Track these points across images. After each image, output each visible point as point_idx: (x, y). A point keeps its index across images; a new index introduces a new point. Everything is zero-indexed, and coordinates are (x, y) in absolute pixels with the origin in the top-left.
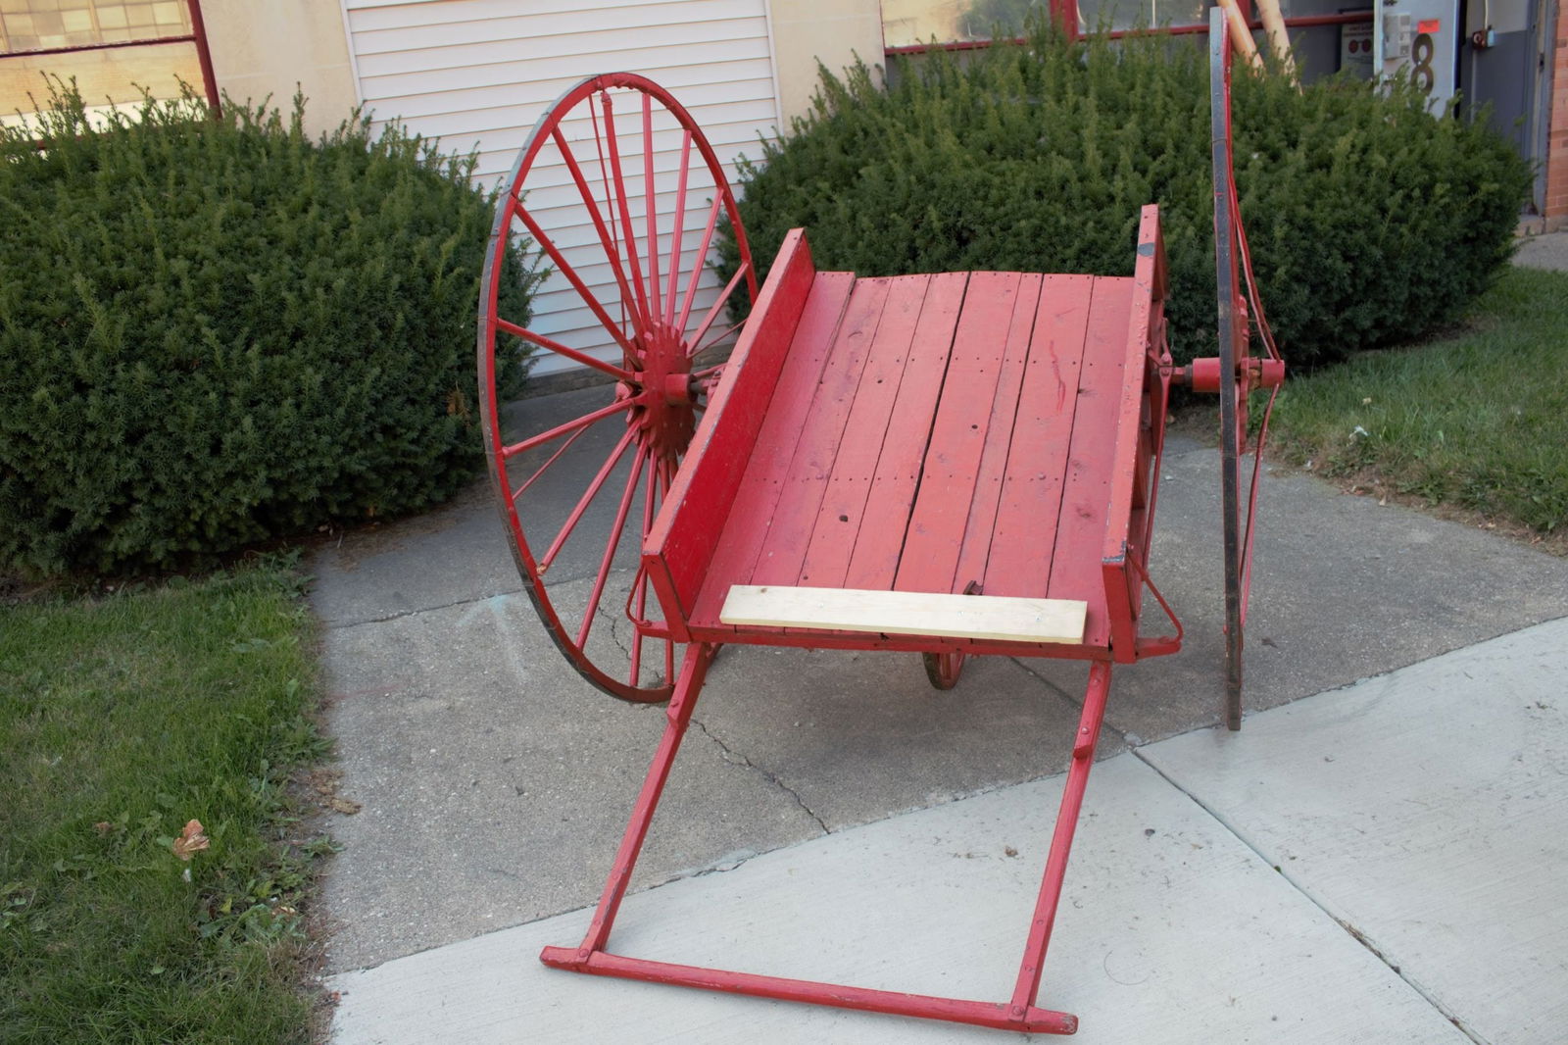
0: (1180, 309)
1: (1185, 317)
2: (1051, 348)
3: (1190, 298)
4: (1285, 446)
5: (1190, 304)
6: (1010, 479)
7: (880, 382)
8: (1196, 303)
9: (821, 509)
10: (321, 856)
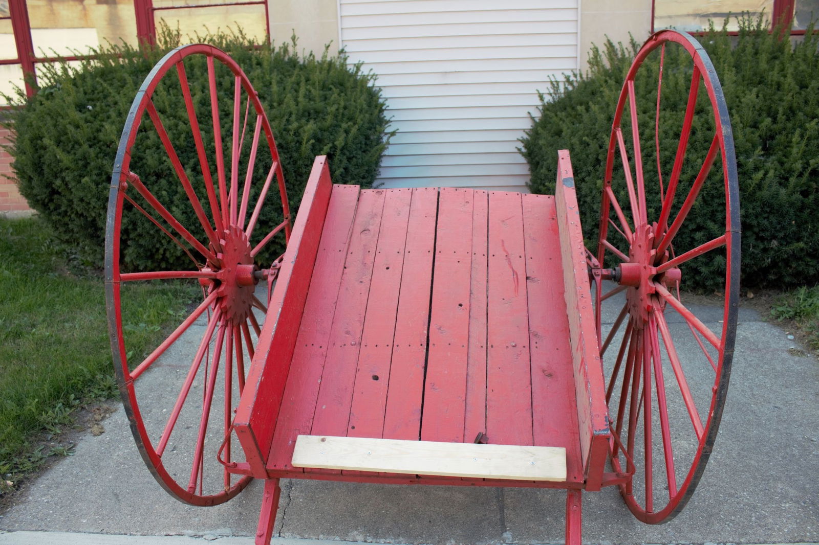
0: (759, 224)
1: (763, 230)
2: (503, 245)
3: (767, 218)
4: (811, 333)
5: (766, 222)
6: (492, 346)
7: (388, 268)
8: (771, 223)
9: (357, 370)
10: (58, 456)
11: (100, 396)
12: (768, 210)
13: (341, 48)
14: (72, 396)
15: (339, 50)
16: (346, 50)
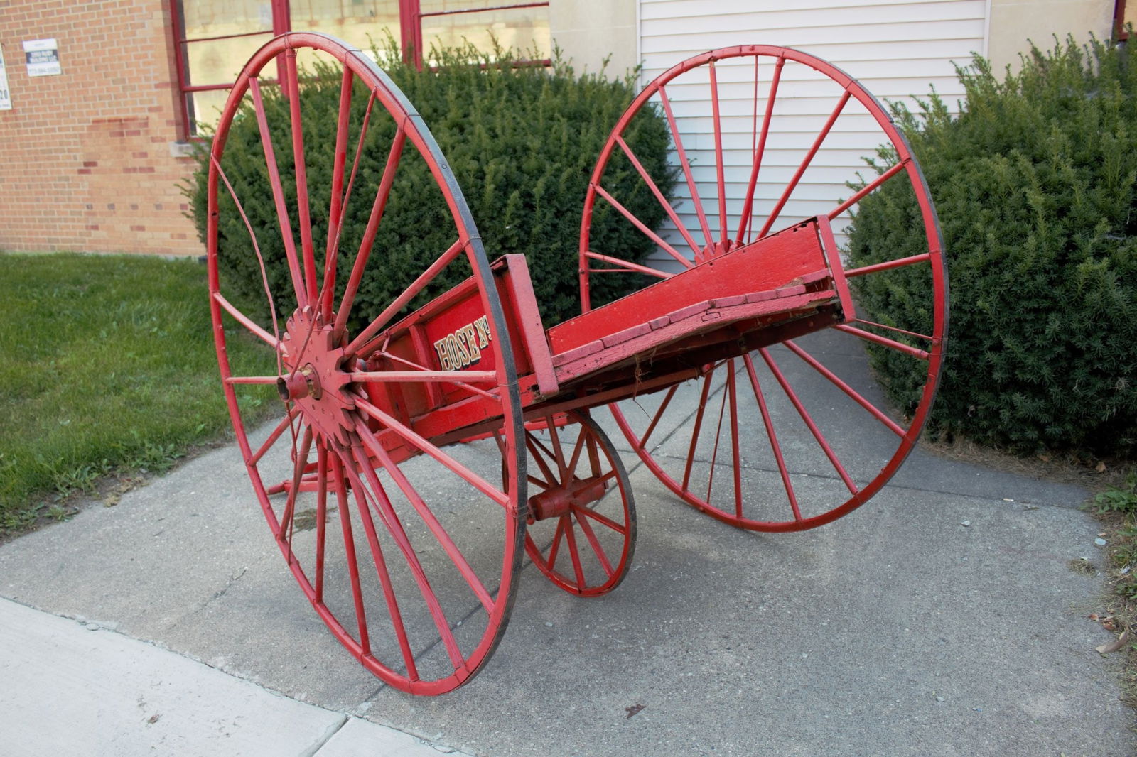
10: (52, 519)
11: (142, 466)
12: (1104, 325)
13: (639, 63)
14: (105, 461)
15: (636, 67)
16: (644, 67)
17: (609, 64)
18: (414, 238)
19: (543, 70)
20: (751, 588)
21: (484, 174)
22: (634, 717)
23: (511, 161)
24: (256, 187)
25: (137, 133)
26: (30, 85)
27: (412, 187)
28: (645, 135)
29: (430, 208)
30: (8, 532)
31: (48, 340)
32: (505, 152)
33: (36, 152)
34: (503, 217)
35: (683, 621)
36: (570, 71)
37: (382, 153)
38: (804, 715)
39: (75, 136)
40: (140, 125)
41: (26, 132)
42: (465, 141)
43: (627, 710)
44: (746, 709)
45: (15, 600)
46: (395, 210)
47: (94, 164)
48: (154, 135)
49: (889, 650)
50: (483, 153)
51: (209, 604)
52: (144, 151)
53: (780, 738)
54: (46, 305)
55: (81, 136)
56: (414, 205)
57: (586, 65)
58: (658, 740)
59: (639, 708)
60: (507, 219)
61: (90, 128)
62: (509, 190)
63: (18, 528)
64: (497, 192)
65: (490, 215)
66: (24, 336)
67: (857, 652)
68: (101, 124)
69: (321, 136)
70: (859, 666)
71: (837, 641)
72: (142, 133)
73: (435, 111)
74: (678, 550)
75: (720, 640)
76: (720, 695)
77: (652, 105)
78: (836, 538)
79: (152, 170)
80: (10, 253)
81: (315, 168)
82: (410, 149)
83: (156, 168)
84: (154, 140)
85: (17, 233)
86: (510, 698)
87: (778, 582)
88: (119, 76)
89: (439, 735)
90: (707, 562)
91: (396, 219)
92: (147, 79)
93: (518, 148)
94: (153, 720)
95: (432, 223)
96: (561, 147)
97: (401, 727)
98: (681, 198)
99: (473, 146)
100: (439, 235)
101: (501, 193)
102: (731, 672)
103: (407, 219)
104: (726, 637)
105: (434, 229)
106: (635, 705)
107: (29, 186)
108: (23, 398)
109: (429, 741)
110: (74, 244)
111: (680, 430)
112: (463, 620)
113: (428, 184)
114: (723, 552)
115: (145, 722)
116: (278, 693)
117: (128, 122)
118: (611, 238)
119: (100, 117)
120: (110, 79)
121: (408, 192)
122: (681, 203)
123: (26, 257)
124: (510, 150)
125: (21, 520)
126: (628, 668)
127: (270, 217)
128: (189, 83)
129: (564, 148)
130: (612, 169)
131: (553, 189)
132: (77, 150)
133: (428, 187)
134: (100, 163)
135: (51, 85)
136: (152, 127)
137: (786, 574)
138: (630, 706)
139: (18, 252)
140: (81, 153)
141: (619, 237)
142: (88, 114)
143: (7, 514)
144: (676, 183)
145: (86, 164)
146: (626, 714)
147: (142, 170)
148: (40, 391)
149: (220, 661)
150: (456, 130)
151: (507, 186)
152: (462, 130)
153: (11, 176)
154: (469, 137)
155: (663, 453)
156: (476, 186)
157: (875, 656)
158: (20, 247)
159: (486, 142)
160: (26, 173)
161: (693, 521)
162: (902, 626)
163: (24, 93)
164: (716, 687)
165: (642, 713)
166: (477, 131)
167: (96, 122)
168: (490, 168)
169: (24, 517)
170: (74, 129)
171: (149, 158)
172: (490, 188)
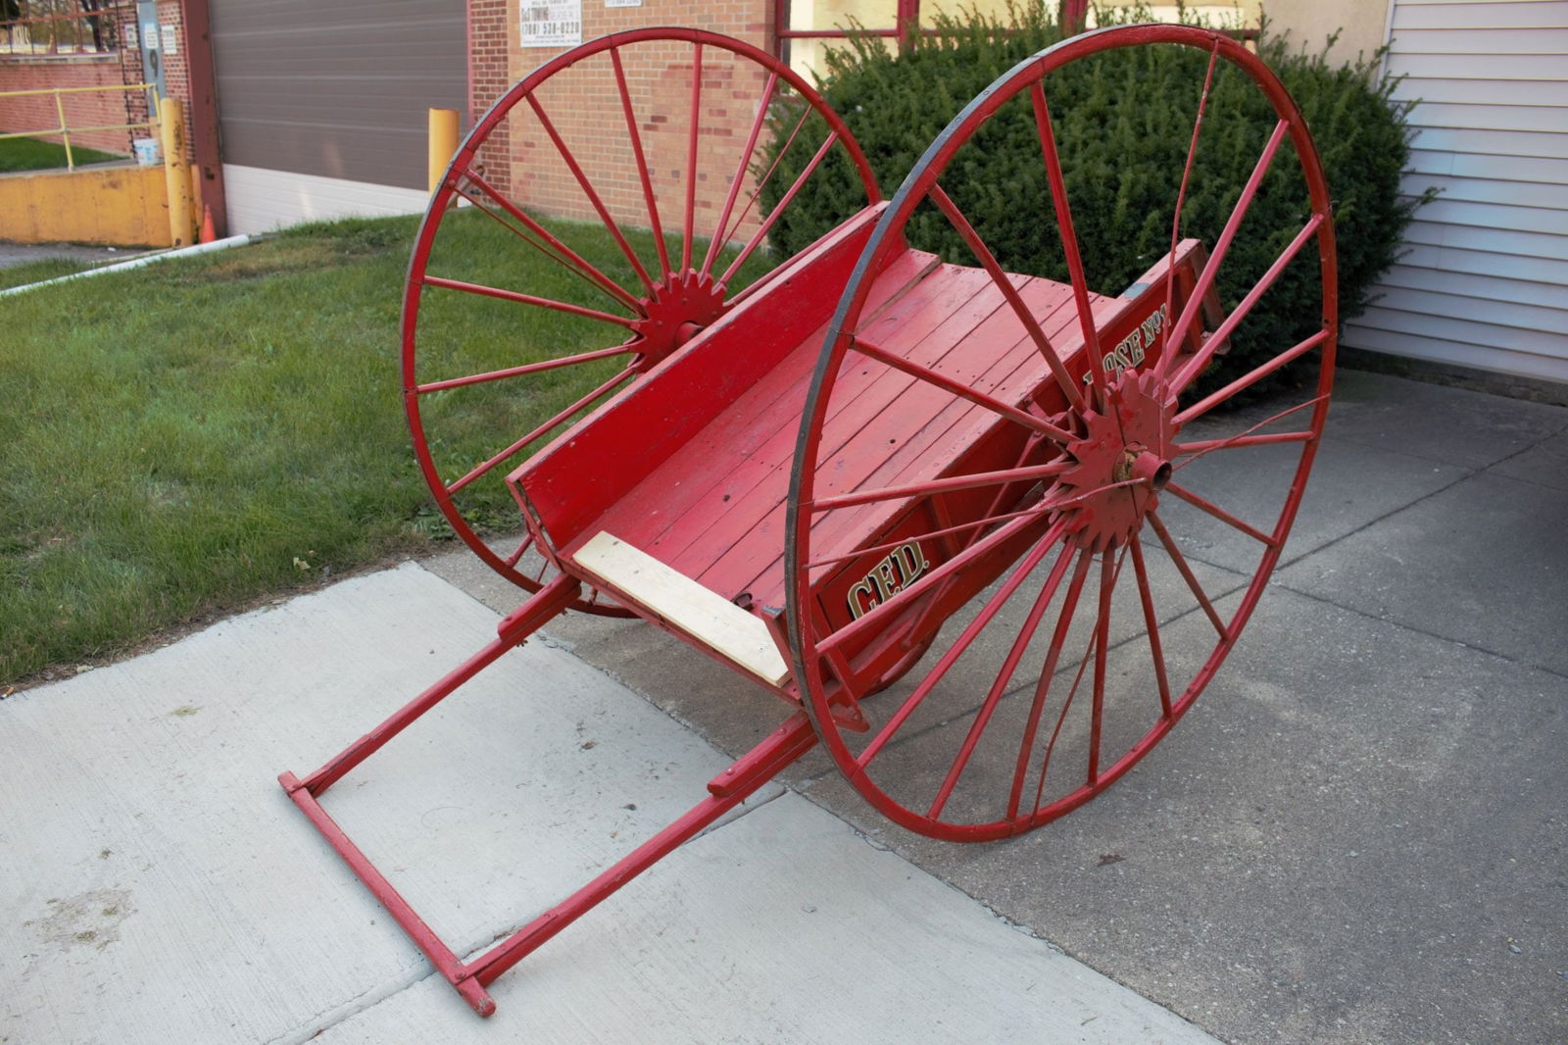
9: (719, 483)
13: (1385, 43)
15: (1379, 48)
16: (1394, 48)
17: (1336, 43)
18: (1016, 257)
19: (1243, 44)
20: (1320, 763)
21: (1119, 184)
22: (1106, 867)
23: (1159, 168)
24: (834, 170)
25: (718, 85)
26: (606, 17)
27: (1023, 191)
28: (1365, 149)
29: (1041, 221)
30: (490, 531)
31: (573, 328)
32: (1154, 157)
33: (600, 99)
34: (1135, 243)
35: (1213, 779)
36: (1280, 48)
37: (995, 142)
38: (1318, 918)
39: (646, 83)
40: (723, 75)
41: (593, 74)
42: (1103, 138)
43: (1101, 857)
44: (1247, 892)
45: (482, 602)
46: (997, 219)
47: (663, 119)
48: (737, 90)
49: (1473, 877)
50: (1123, 156)
51: (676, 646)
52: (723, 108)
53: (1274, 933)
54: (580, 286)
55: (653, 82)
56: (1023, 215)
57: (1306, 42)
58: (1124, 897)
59: (1117, 858)
60: (1141, 245)
61: (665, 75)
62: (1150, 207)
63: (500, 529)
64: (1132, 209)
65: (1118, 238)
66: (549, 319)
67: (1427, 868)
68: (678, 71)
69: (924, 113)
70: (1421, 883)
71: (1405, 849)
72: (723, 86)
73: (1075, 92)
74: (1245, 699)
75: (1251, 810)
76: (1223, 870)
77: (1389, 106)
78: (1467, 730)
79: (729, 132)
80: (554, 218)
81: (908, 154)
82: (1030, 141)
83: (735, 131)
84: (736, 95)
85: (567, 196)
86: (971, 812)
87: (1359, 764)
88: (706, 12)
89: (877, 831)
90: (1276, 721)
91: (997, 230)
92: (739, 18)
93: (1173, 153)
94: (588, 746)
95: (1042, 240)
96: (1233, 157)
97: (839, 813)
98: (1410, 243)
99: (1112, 145)
100: (1049, 256)
101: (1139, 211)
102: (1248, 848)
103: (1011, 231)
104: (1259, 810)
105: (1043, 249)
106: (1113, 854)
107: (587, 140)
108: (533, 390)
109: (864, 834)
110: (627, 215)
111: (1313, 556)
112: (949, 721)
113: (1045, 188)
114: (1302, 713)
115: (579, 747)
116: (721, 750)
117: (710, 71)
118: (1286, 289)
119: (678, 61)
120: (695, 15)
121: (1018, 197)
122: (1411, 251)
123: (571, 226)
124: (1161, 155)
125: (505, 522)
126: (1122, 814)
127: (844, 210)
128: (788, 26)
129: (1237, 159)
130: (1301, 194)
131: (1209, 213)
132: (646, 101)
133: (1043, 193)
134: (671, 119)
135: (628, 18)
136: (736, 79)
137: (1375, 757)
138: (1107, 853)
139: (564, 218)
140: (650, 105)
141: (1298, 287)
142: (665, 56)
143: (492, 513)
144: (1410, 220)
145: (654, 119)
146: (1098, 861)
147: (717, 132)
148: (552, 385)
149: (670, 705)
150: (1095, 121)
151: (1148, 202)
152: (1103, 121)
153: (569, 127)
154: (1110, 132)
155: (1276, 581)
156: (1105, 198)
157: (1450, 878)
158: (567, 213)
159: (1130, 139)
160: (585, 124)
161: (1280, 670)
162: (1508, 854)
163: (597, 27)
164: (1221, 860)
165: (1117, 865)
166: (1120, 126)
167: (672, 67)
168: (1126, 177)
169: (508, 519)
170: (647, 74)
171: (727, 118)
172: (1122, 202)
